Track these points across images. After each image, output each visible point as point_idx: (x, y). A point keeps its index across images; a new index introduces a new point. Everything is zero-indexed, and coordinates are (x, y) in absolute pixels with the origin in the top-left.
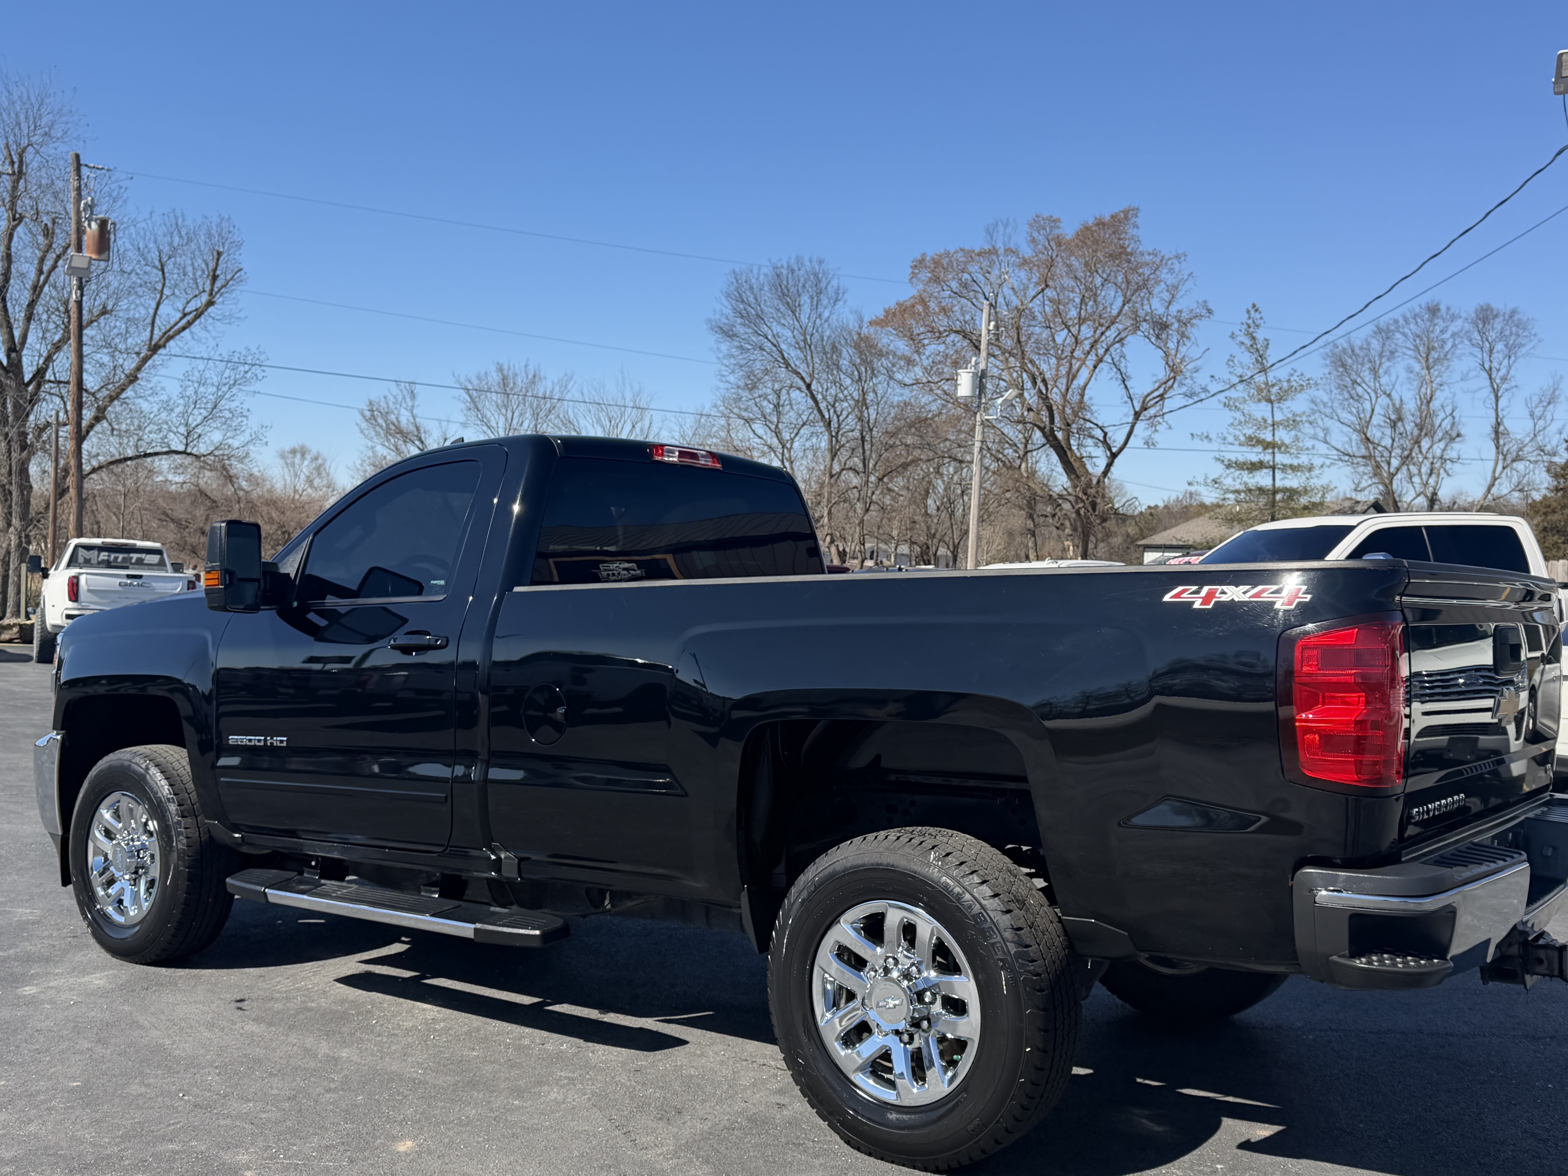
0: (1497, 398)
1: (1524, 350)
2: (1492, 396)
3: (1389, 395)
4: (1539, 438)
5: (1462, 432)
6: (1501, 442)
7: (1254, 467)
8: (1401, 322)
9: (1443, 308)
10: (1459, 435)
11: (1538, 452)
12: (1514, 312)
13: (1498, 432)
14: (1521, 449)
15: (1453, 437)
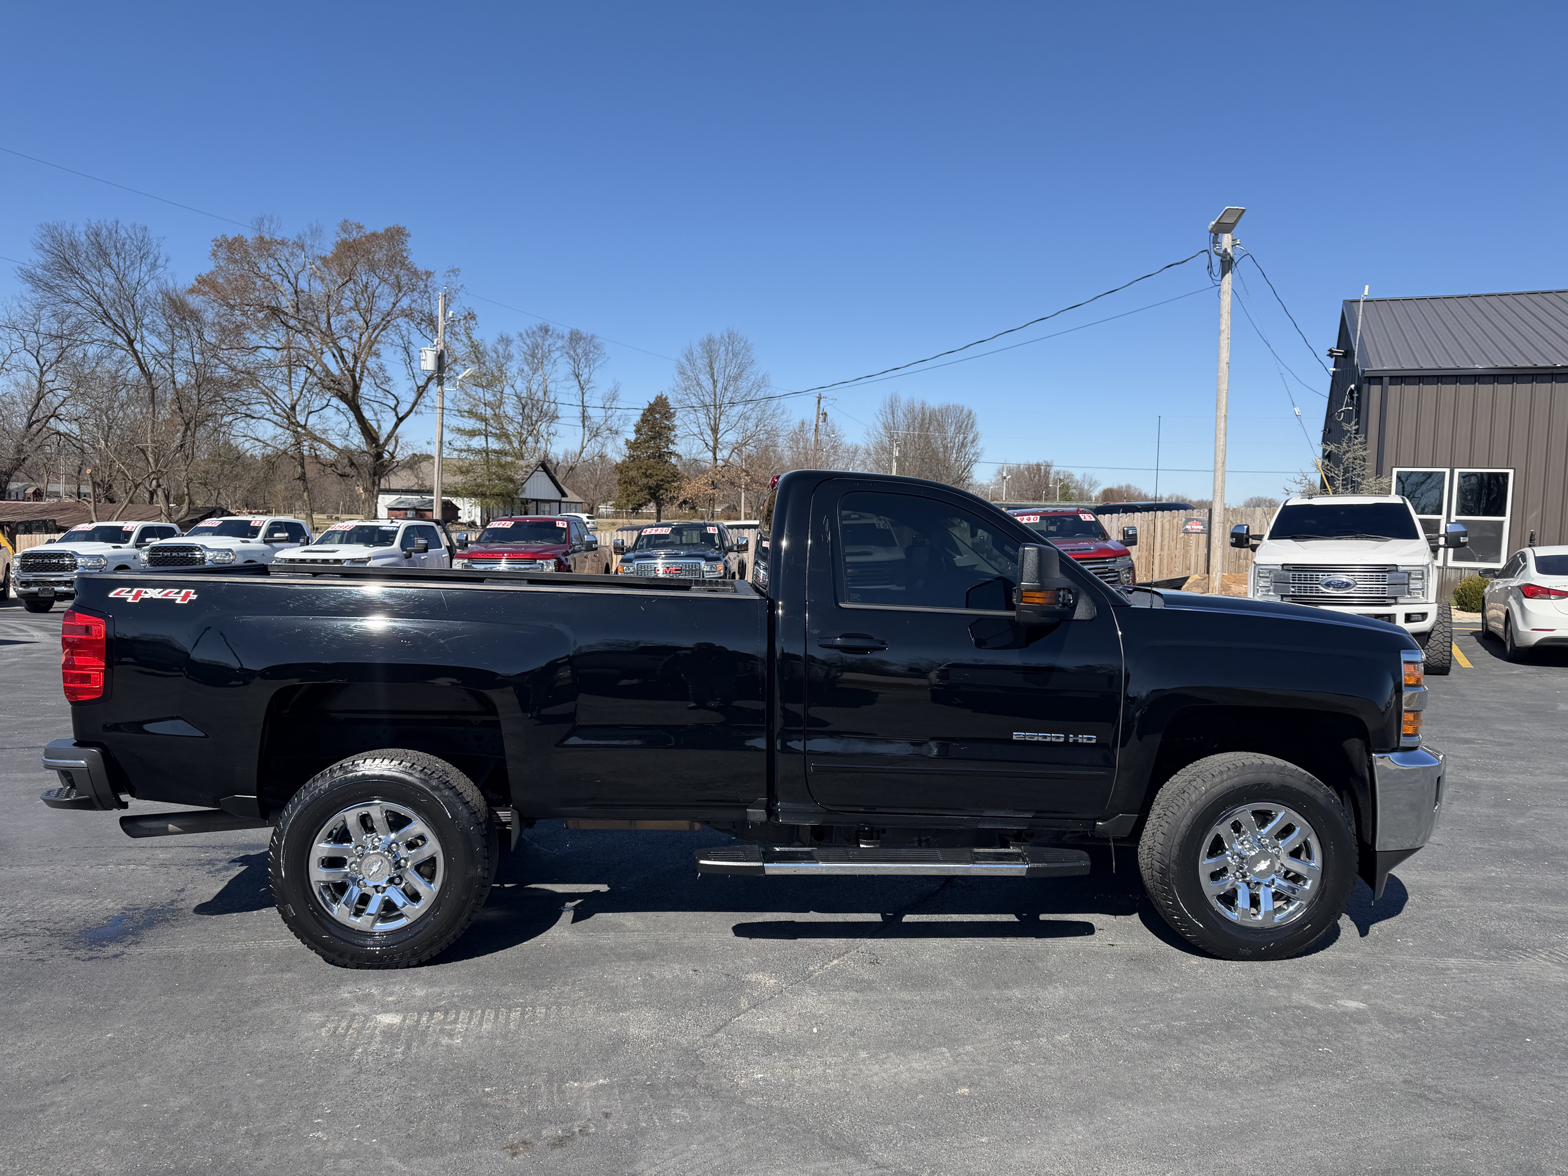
0: (583, 394)
1: (598, 363)
2: (580, 393)
3: (513, 386)
4: (609, 422)
5: (559, 415)
6: (586, 424)
7: (472, 433)
8: (525, 336)
9: (551, 328)
10: (557, 417)
11: (608, 432)
12: (593, 337)
13: (584, 418)
14: (598, 429)
15: (554, 418)
